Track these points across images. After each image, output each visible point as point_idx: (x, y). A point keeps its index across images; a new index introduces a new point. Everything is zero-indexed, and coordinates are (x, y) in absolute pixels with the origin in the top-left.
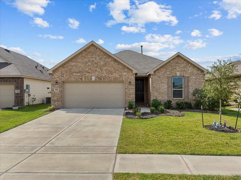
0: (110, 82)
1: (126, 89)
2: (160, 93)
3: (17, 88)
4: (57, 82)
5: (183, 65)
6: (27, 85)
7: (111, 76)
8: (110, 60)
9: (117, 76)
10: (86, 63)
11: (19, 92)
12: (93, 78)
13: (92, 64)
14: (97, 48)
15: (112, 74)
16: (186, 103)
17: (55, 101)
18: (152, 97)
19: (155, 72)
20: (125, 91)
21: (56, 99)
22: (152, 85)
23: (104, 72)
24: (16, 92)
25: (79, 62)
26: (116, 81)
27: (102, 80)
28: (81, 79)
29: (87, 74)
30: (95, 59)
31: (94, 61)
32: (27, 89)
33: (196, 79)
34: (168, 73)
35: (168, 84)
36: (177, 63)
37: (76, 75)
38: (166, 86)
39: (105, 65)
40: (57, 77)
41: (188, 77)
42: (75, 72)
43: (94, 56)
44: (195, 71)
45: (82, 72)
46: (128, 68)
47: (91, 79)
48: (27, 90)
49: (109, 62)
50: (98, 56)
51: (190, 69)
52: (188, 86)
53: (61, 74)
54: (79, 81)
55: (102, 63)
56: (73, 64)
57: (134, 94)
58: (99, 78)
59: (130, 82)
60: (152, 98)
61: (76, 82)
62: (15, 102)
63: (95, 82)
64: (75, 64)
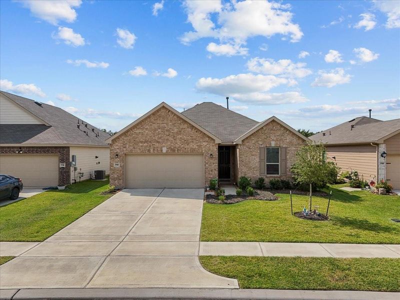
0: (186, 154)
1: (207, 163)
2: (250, 168)
3: (62, 161)
4: (117, 155)
5: (279, 133)
6: (73, 156)
7: (186, 147)
8: (186, 126)
9: (195, 147)
10: (155, 130)
11: (64, 166)
12: (164, 150)
13: (162, 132)
14: (169, 111)
15: (188, 145)
16: (283, 182)
17: (114, 179)
18: (239, 173)
19: (243, 141)
20: (205, 166)
21: (116, 176)
22: (240, 158)
23: (178, 142)
24: (61, 166)
25: (146, 129)
26: (193, 153)
27: (176, 151)
28: (149, 151)
29: (157, 145)
30: (167, 125)
31: (165, 127)
32: (73, 161)
33: (296, 150)
34: (260, 143)
35: (260, 157)
36: (272, 130)
37: (142, 146)
38: (258, 159)
39: (179, 133)
40: (118, 149)
41: (286, 148)
42: (142, 142)
43: (165, 121)
44: (295, 140)
45: (150, 142)
46: (209, 137)
47: (162, 151)
48: (74, 163)
49: (184, 129)
50: (171, 121)
51: (289, 138)
52: (286, 159)
53: (122, 145)
54: (147, 153)
55: (176, 130)
56: (137, 131)
57: (217, 170)
58: (172, 150)
59: (211, 155)
60: (240, 175)
61: (142, 154)
62: (60, 180)
63: (166, 154)
64: (140, 131)
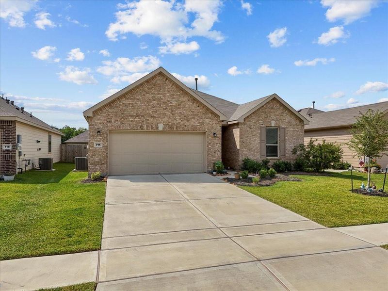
0: (186, 133)
1: (210, 143)
2: (250, 150)
3: (6, 140)
4: (99, 132)
5: (278, 112)
6: (19, 136)
7: (187, 124)
8: (186, 99)
9: (197, 124)
10: (149, 101)
11: (10, 148)
12: (161, 127)
13: (158, 104)
14: (166, 79)
15: (188, 121)
16: (286, 164)
17: (95, 164)
18: (240, 155)
19: (245, 120)
20: (208, 146)
21: (97, 160)
22: (240, 138)
23: (177, 117)
25: (138, 100)
26: (193, 131)
27: (175, 129)
28: (141, 127)
29: (151, 120)
30: (164, 96)
31: (162, 99)
32: (18, 142)
33: (294, 131)
34: (261, 122)
35: (260, 138)
36: (272, 108)
37: (132, 121)
38: (258, 140)
39: (179, 106)
40: (100, 123)
41: (285, 128)
42: (132, 116)
43: (162, 92)
44: (293, 121)
45: (143, 116)
46: (213, 113)
47: (157, 128)
49: (184, 102)
50: (169, 92)
51: (288, 118)
52: (285, 140)
53: (106, 118)
54: (139, 130)
55: (174, 103)
56: (126, 102)
57: (221, 151)
58: (169, 126)
59: (214, 134)
60: (241, 158)
61: (132, 132)
63: (163, 132)
64: (130, 102)
